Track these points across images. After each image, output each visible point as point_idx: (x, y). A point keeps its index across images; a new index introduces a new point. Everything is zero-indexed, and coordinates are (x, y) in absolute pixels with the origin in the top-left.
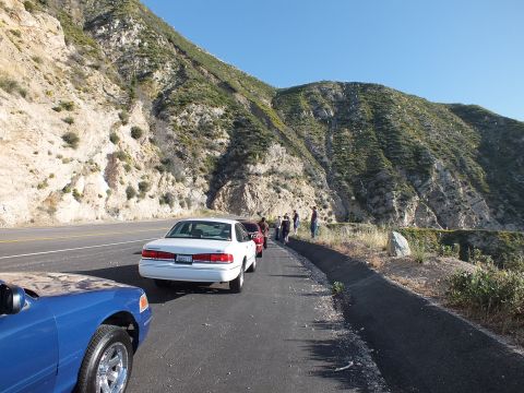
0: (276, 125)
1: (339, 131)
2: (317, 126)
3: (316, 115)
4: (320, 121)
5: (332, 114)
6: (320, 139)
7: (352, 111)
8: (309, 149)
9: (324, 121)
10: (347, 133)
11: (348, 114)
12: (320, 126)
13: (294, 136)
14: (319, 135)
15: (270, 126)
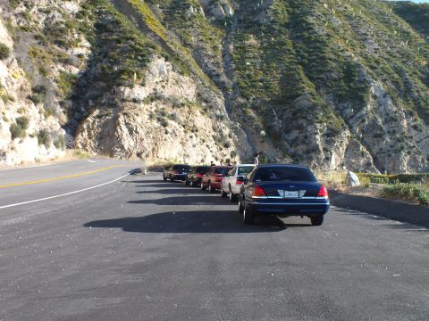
0: (152, 27)
1: (241, 38)
2: (210, 30)
3: (208, 13)
4: (213, 23)
5: (231, 12)
6: (215, 48)
7: (260, 10)
8: (199, 63)
9: (220, 23)
10: (252, 40)
11: (254, 13)
12: (213, 29)
13: (178, 43)
14: (214, 43)
15: (143, 27)
